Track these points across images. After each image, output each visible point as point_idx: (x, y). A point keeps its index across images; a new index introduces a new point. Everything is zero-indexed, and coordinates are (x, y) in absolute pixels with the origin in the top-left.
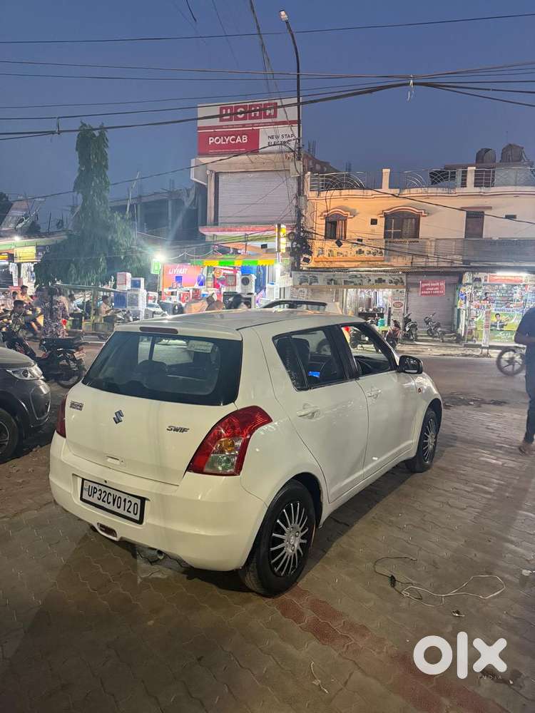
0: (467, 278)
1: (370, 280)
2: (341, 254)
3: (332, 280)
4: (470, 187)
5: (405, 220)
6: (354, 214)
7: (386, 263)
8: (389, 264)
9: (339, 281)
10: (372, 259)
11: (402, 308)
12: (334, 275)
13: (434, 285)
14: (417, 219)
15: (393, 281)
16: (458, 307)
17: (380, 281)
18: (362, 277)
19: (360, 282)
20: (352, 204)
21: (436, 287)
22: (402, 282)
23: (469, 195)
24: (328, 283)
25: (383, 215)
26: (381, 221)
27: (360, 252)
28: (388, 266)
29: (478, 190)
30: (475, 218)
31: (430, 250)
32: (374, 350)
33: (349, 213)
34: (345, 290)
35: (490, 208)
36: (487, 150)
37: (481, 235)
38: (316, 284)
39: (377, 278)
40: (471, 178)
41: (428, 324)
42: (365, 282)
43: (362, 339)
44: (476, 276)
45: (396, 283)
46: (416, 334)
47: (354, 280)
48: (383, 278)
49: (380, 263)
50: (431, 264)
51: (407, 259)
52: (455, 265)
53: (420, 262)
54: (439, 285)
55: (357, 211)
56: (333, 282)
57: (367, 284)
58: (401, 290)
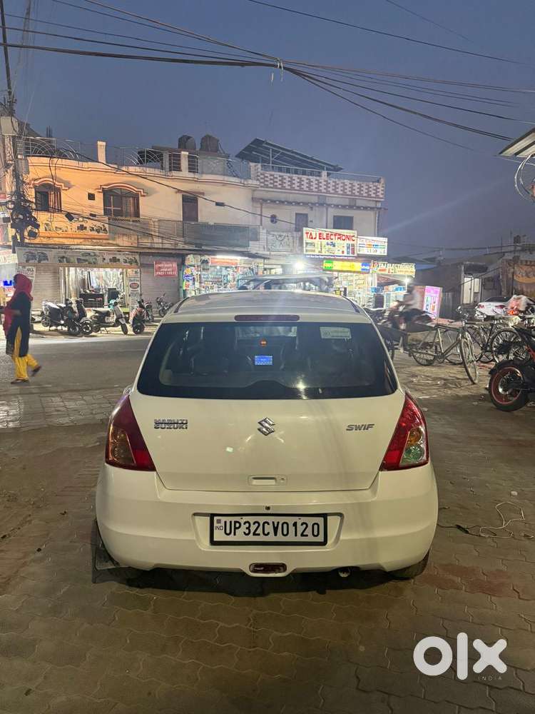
0: (191, 259)
1: (104, 259)
2: (60, 229)
3: (63, 257)
4: (185, 173)
5: (124, 199)
6: (69, 186)
7: (111, 242)
8: (115, 243)
9: (72, 259)
10: (96, 237)
11: (139, 289)
12: (65, 252)
13: (167, 265)
14: (136, 198)
15: (128, 260)
16: (184, 288)
17: (114, 260)
18: (95, 255)
19: (94, 260)
20: (64, 174)
21: (170, 267)
22: (136, 262)
23: (184, 179)
24: (60, 261)
25: (101, 191)
26: (99, 198)
27: (82, 228)
28: (114, 245)
29: (191, 175)
30: (190, 201)
31: (154, 230)
32: (122, 333)
33: (63, 184)
34: (66, 268)
35: (203, 194)
36: (189, 138)
37: (196, 219)
38: (46, 261)
39: (111, 257)
40: (184, 163)
41: (160, 304)
42: (99, 260)
43: (106, 321)
44: (203, 258)
45: (131, 263)
46: (152, 316)
47: (87, 258)
48: (118, 257)
49: (105, 241)
50: (156, 246)
51: (133, 239)
52: (178, 248)
53: (146, 242)
54: (169, 267)
55: (72, 183)
56: (65, 260)
57: (102, 263)
58: (136, 270)
